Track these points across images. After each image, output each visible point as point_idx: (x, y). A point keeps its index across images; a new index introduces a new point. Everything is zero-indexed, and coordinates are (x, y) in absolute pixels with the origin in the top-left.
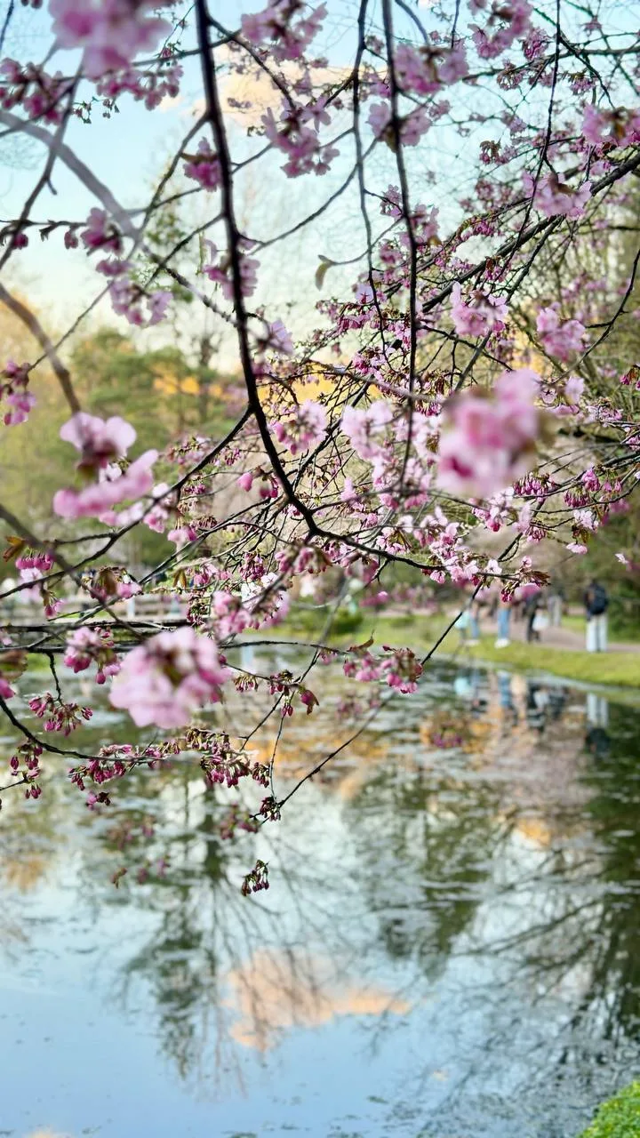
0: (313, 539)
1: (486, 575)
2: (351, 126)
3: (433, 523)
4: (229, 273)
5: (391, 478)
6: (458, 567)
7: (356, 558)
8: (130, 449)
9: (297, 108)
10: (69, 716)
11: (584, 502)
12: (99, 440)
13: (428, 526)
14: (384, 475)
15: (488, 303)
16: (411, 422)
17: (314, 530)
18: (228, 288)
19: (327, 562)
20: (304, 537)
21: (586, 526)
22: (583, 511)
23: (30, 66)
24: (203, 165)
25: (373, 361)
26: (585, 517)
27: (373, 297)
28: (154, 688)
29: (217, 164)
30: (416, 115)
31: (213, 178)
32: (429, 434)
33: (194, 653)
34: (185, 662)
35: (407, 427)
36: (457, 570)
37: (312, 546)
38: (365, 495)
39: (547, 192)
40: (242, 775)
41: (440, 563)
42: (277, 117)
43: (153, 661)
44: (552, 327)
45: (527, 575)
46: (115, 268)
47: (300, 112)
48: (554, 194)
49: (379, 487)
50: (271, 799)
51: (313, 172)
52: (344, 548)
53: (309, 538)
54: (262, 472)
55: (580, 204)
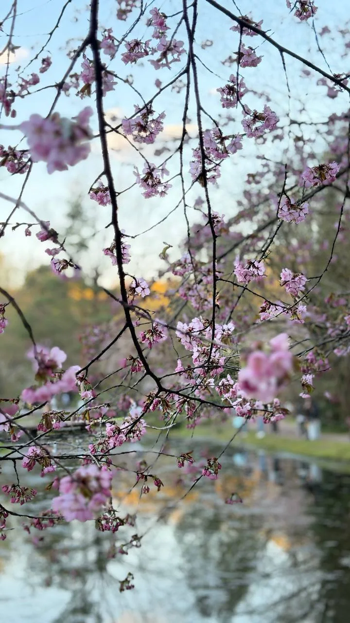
0: (161, 393)
1: (255, 410)
2: (179, 172)
3: (226, 383)
4: (115, 251)
5: (204, 359)
6: (240, 407)
7: (184, 402)
8: (63, 364)
9: (152, 168)
10: (23, 494)
11: (308, 370)
12: (47, 358)
13: (223, 384)
14: (199, 356)
15: (254, 266)
16: (214, 329)
17: (161, 389)
18: (114, 259)
19: (168, 406)
20: (156, 392)
21: (309, 383)
22: (308, 376)
23: (10, 148)
24: (100, 193)
25: (190, 293)
26: (309, 378)
27: (190, 259)
28: (76, 500)
29: (108, 192)
30: (214, 168)
31: (105, 200)
32: (222, 334)
33: (98, 479)
34: (93, 484)
35: (211, 332)
36: (239, 408)
37: (159, 397)
38: (189, 370)
39: (285, 209)
40: (120, 525)
41: (230, 403)
42: (141, 172)
43: (75, 484)
44: (289, 278)
45: (277, 410)
46: (53, 251)
47: (153, 170)
48: (289, 209)
49: (196, 364)
50: (136, 536)
51: (158, 195)
52: (176, 397)
53: (158, 393)
54: (132, 358)
55: (302, 214)
